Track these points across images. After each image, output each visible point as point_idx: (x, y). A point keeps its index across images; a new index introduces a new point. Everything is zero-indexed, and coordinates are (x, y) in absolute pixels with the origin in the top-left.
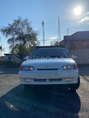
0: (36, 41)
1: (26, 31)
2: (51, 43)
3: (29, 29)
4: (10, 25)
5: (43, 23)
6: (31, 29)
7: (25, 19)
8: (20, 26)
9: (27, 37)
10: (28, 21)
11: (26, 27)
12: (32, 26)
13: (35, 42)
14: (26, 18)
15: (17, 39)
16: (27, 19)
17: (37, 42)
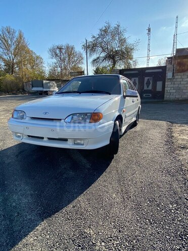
0: (131, 59)
1: (117, 45)
2: (160, 62)
3: (122, 41)
4: (94, 37)
5: (149, 30)
6: (125, 41)
7: (116, 26)
8: (108, 38)
9: (118, 55)
10: (121, 29)
11: (117, 38)
12: (126, 35)
13: (131, 61)
14: (117, 23)
15: (105, 58)
16: (119, 26)
17: (134, 62)
